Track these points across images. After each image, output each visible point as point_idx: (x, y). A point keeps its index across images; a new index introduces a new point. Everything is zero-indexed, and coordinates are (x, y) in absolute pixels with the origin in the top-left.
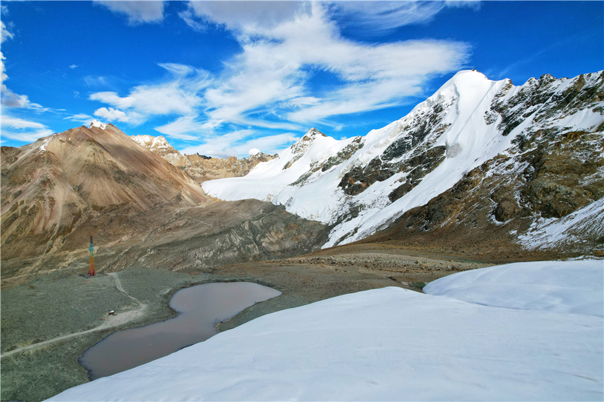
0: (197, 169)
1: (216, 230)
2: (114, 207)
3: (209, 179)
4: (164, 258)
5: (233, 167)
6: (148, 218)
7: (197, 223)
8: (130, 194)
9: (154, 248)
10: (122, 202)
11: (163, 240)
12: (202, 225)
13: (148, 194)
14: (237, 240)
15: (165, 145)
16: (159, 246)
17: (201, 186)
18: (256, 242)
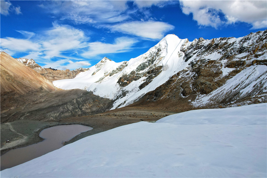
0: (50, 75)
1: (60, 103)
2: (6, 93)
3: (56, 80)
4: (34, 117)
5: (68, 74)
6: (25, 98)
7: (50, 100)
8: (15, 86)
9: (29, 112)
10: (10, 90)
11: (34, 108)
12: (53, 101)
13: (25, 87)
14: (71, 108)
15: (34, 63)
16: (31, 111)
17: (52, 83)
18: (79, 108)
